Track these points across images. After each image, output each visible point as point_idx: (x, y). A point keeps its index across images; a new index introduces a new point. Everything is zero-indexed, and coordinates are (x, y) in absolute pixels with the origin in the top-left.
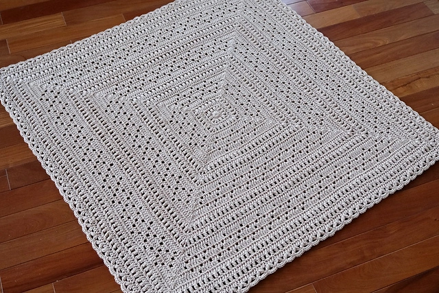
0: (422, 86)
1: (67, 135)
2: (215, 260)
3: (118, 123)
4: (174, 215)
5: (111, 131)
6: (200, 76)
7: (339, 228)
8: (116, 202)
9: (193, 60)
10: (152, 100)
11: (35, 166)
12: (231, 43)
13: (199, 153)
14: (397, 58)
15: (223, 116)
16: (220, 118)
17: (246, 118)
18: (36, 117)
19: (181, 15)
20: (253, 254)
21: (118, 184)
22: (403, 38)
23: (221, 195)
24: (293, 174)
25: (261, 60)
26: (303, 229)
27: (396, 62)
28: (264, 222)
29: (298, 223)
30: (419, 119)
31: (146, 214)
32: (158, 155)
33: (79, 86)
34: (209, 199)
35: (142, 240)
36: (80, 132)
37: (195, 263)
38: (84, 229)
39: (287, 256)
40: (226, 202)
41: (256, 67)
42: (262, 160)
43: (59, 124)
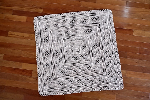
0: (27, 35)
1: (111, 60)
2: (95, 18)
3: (99, 59)
4: (98, 30)
5: (101, 57)
6: (74, 63)
7: (70, 13)
8: (107, 39)
9: (73, 69)
10: (89, 62)
11: (120, 56)
12: (60, 71)
13: (86, 42)
14: (25, 45)
15: (76, 49)
16: (77, 48)
17: (71, 46)
18: (116, 69)
19: (67, 88)
20: (88, 16)
21: (105, 43)
22: (19, 51)
23: (87, 30)
24: (70, 28)
25: (57, 61)
26: (76, 16)
27: (26, 44)
28: (82, 21)
29: (76, 17)
30: (35, 27)
31: (103, 33)
32: (94, 46)
33: (103, 74)
34: (90, 31)
35: (106, 28)
36: (108, 60)
37: (99, 19)
38: (116, 36)
39: (82, 12)
40: (87, 28)
41: (59, 60)
42: (74, 34)
43: (112, 65)
